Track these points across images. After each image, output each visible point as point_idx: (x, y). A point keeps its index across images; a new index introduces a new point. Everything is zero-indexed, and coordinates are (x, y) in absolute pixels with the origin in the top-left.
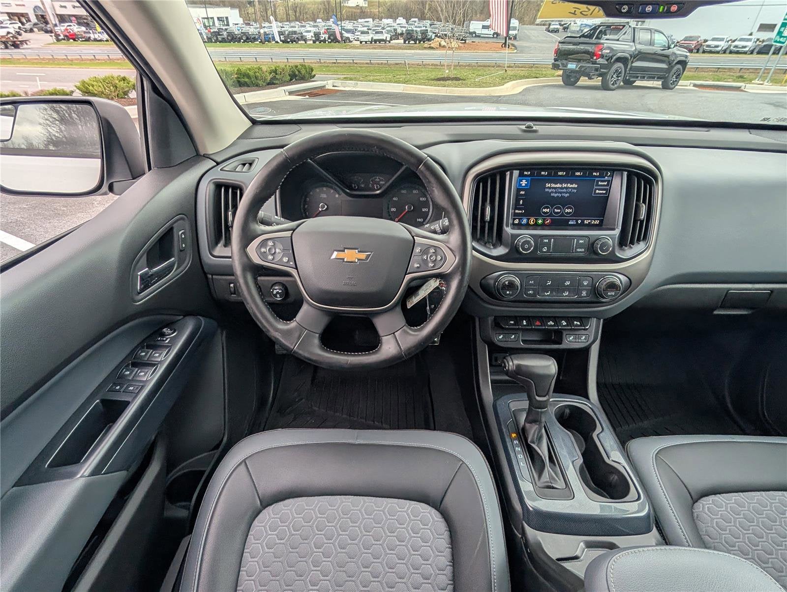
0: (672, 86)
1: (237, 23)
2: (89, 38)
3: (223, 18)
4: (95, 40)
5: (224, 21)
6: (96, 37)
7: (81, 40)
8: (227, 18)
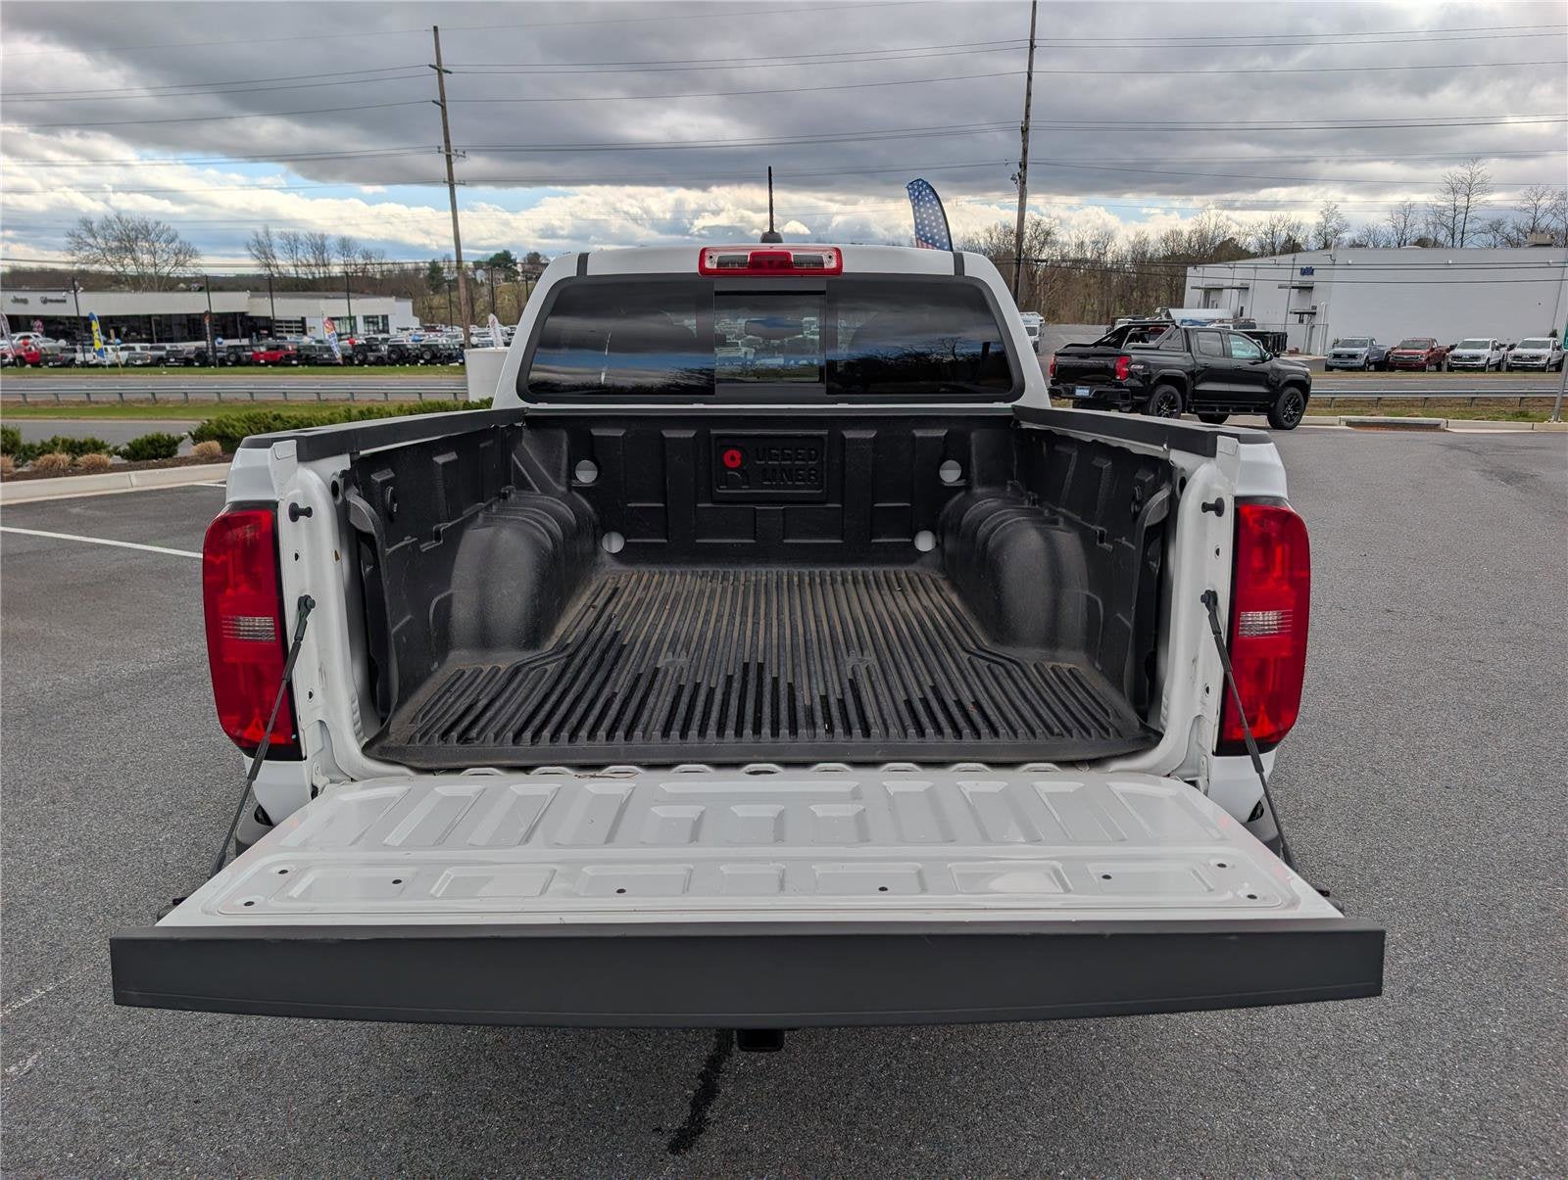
0: (1286, 424)
1: (405, 327)
2: (73, 360)
3: (377, 317)
4: (85, 365)
5: (378, 323)
6: (87, 359)
7: (51, 364)
8: (385, 318)
